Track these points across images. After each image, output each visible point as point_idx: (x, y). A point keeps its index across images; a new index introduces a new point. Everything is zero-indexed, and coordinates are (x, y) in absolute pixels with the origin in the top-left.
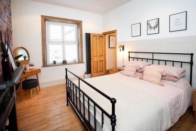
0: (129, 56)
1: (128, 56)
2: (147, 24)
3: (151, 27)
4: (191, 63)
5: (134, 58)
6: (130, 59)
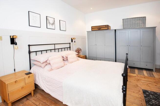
2: (47, 19)
3: (50, 23)
4: (70, 47)
5: (37, 52)
6: (31, 54)
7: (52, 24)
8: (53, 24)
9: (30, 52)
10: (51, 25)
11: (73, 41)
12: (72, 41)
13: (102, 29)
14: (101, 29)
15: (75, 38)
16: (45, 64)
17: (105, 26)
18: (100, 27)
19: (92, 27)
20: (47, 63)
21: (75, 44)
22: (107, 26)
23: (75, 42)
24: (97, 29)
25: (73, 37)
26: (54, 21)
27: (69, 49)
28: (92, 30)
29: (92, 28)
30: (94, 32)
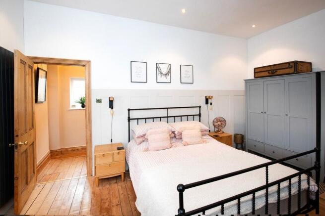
0: (129, 117)
1: (127, 116)
2: (157, 67)
3: (162, 73)
4: (200, 115)
5: (139, 120)
6: (130, 123)
7: (166, 75)
8: (168, 73)
9: (129, 119)
10: (164, 77)
11: (210, 101)
12: (207, 103)
13: (279, 72)
14: (276, 74)
15: (212, 97)
16: (141, 139)
17: (287, 66)
18: (275, 68)
19: (255, 69)
20: (144, 138)
21: (212, 109)
22: (292, 64)
23: (211, 104)
24: (267, 74)
25: (208, 95)
26: (170, 68)
27: (197, 118)
28: (255, 77)
29: (255, 73)
30: (261, 81)
